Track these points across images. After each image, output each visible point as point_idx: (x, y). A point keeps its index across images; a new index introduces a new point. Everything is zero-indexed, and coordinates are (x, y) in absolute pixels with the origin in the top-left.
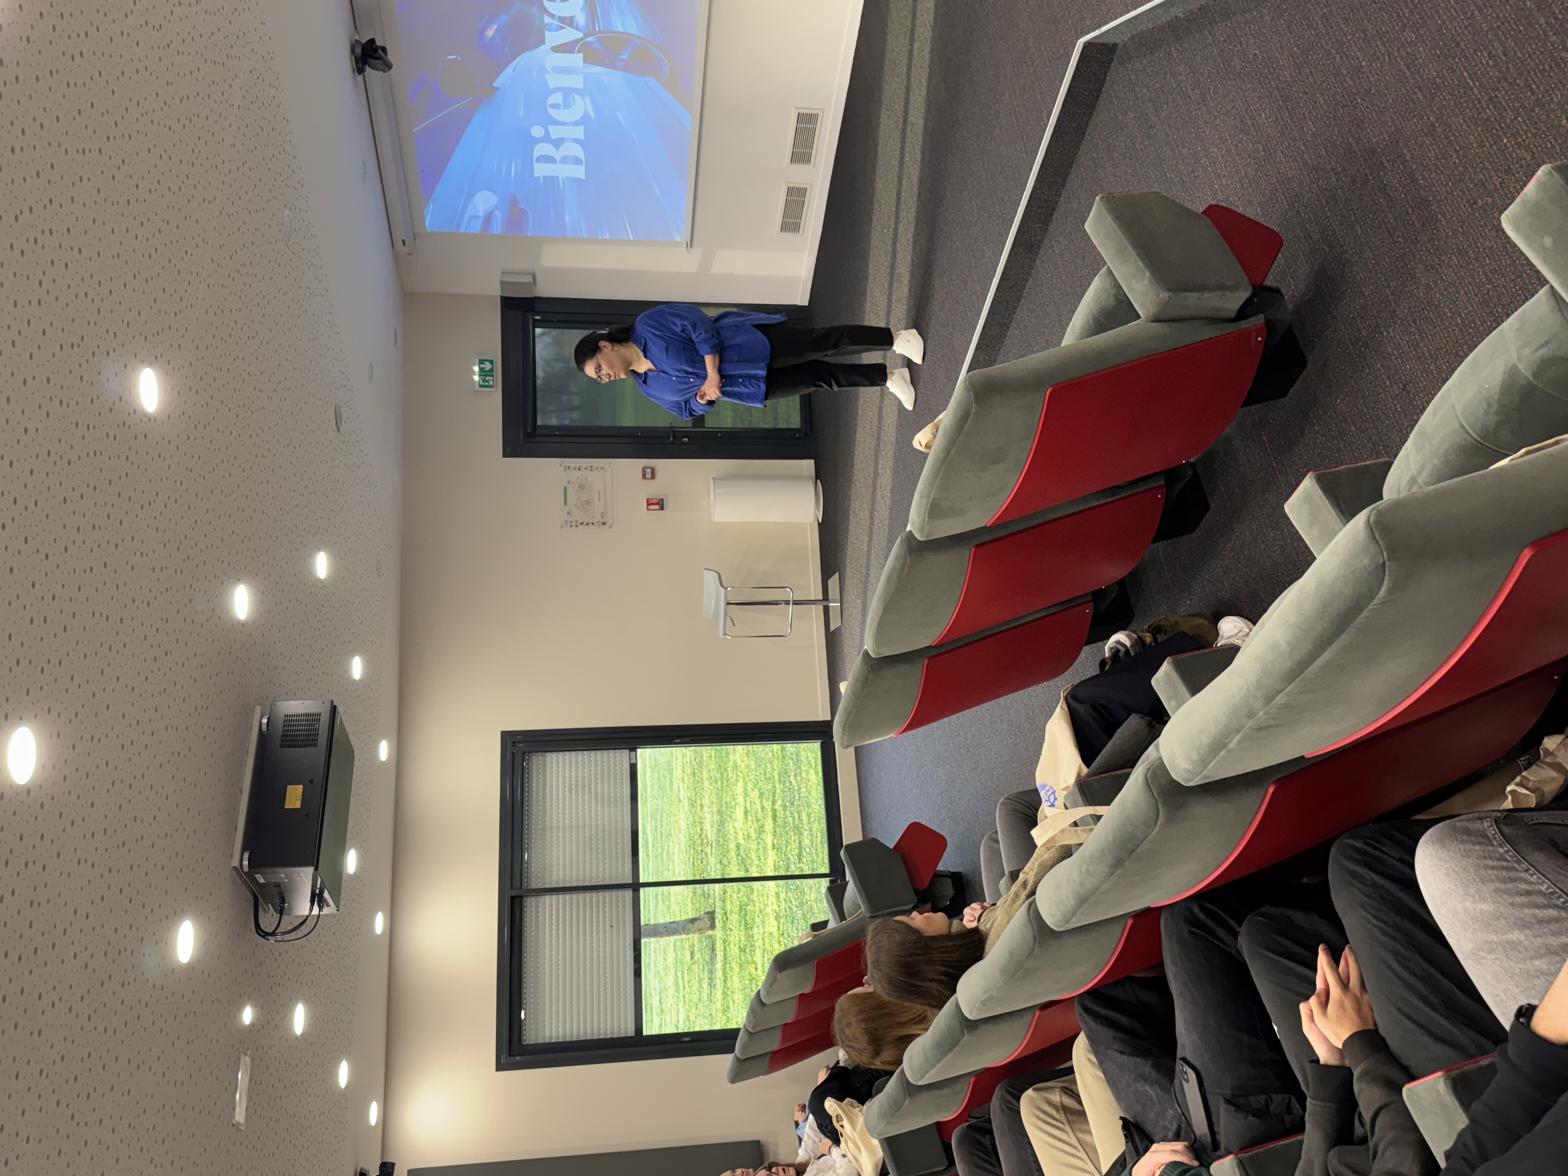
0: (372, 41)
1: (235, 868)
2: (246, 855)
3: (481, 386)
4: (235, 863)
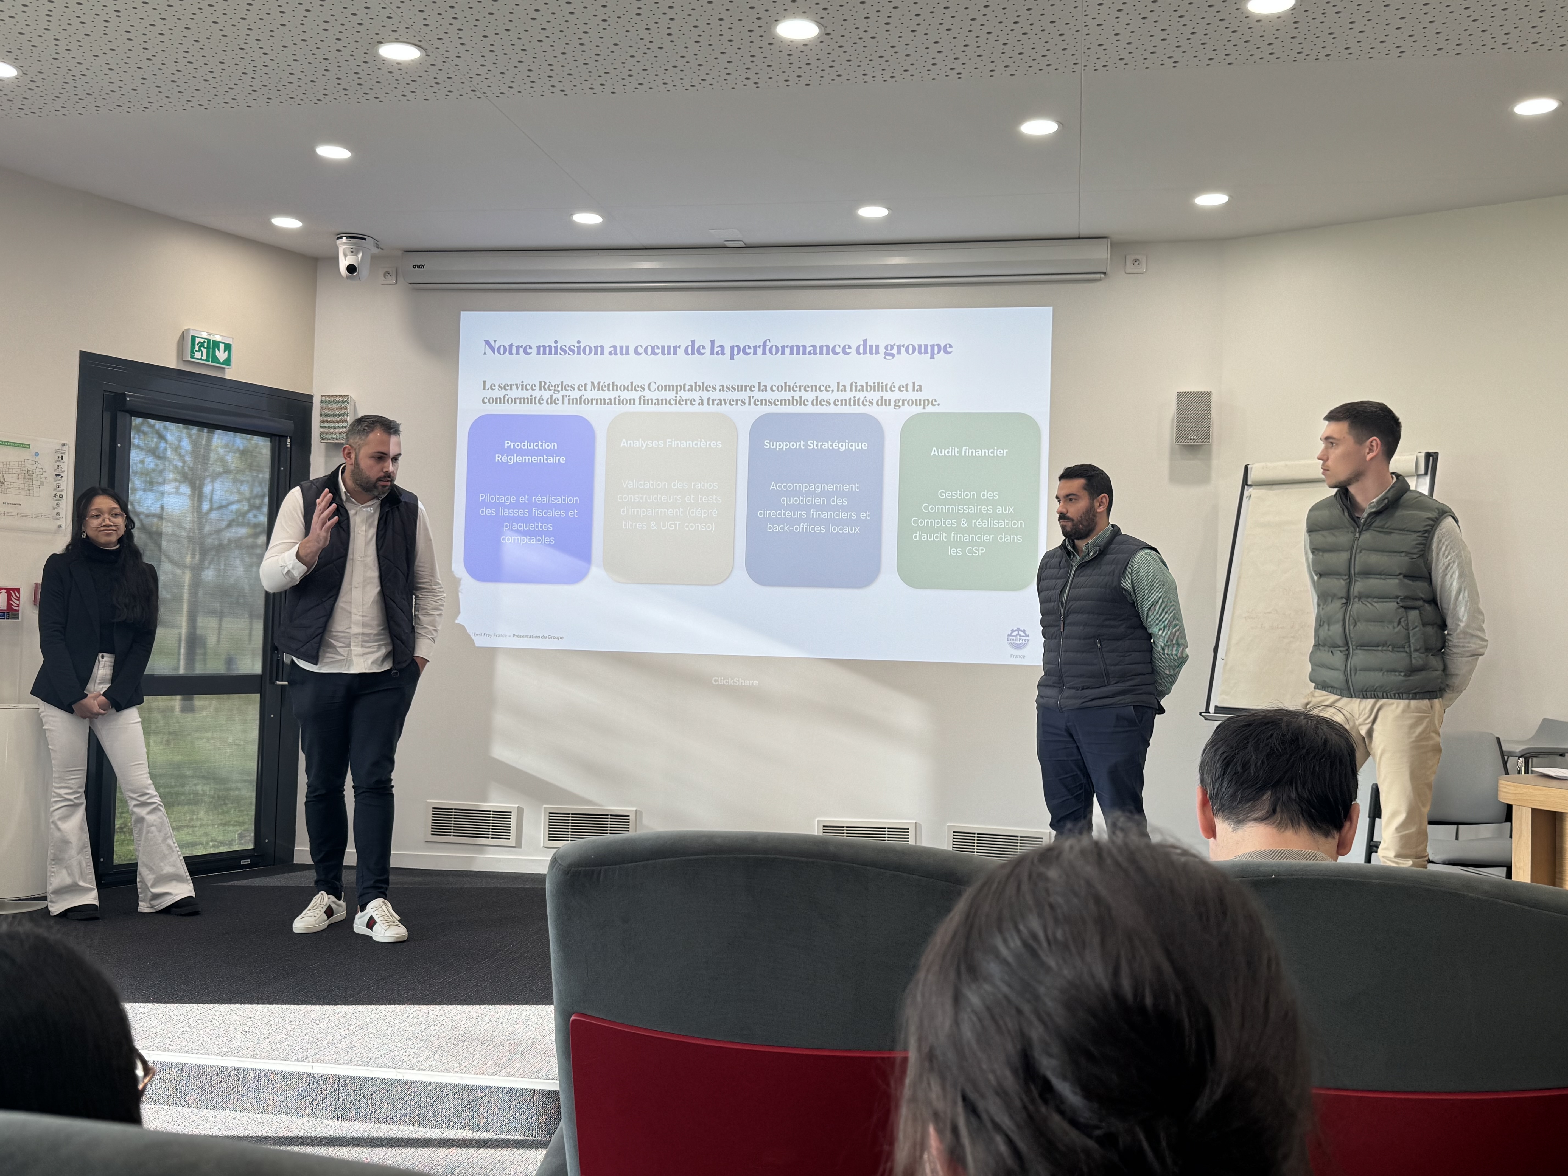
3: (193, 339)
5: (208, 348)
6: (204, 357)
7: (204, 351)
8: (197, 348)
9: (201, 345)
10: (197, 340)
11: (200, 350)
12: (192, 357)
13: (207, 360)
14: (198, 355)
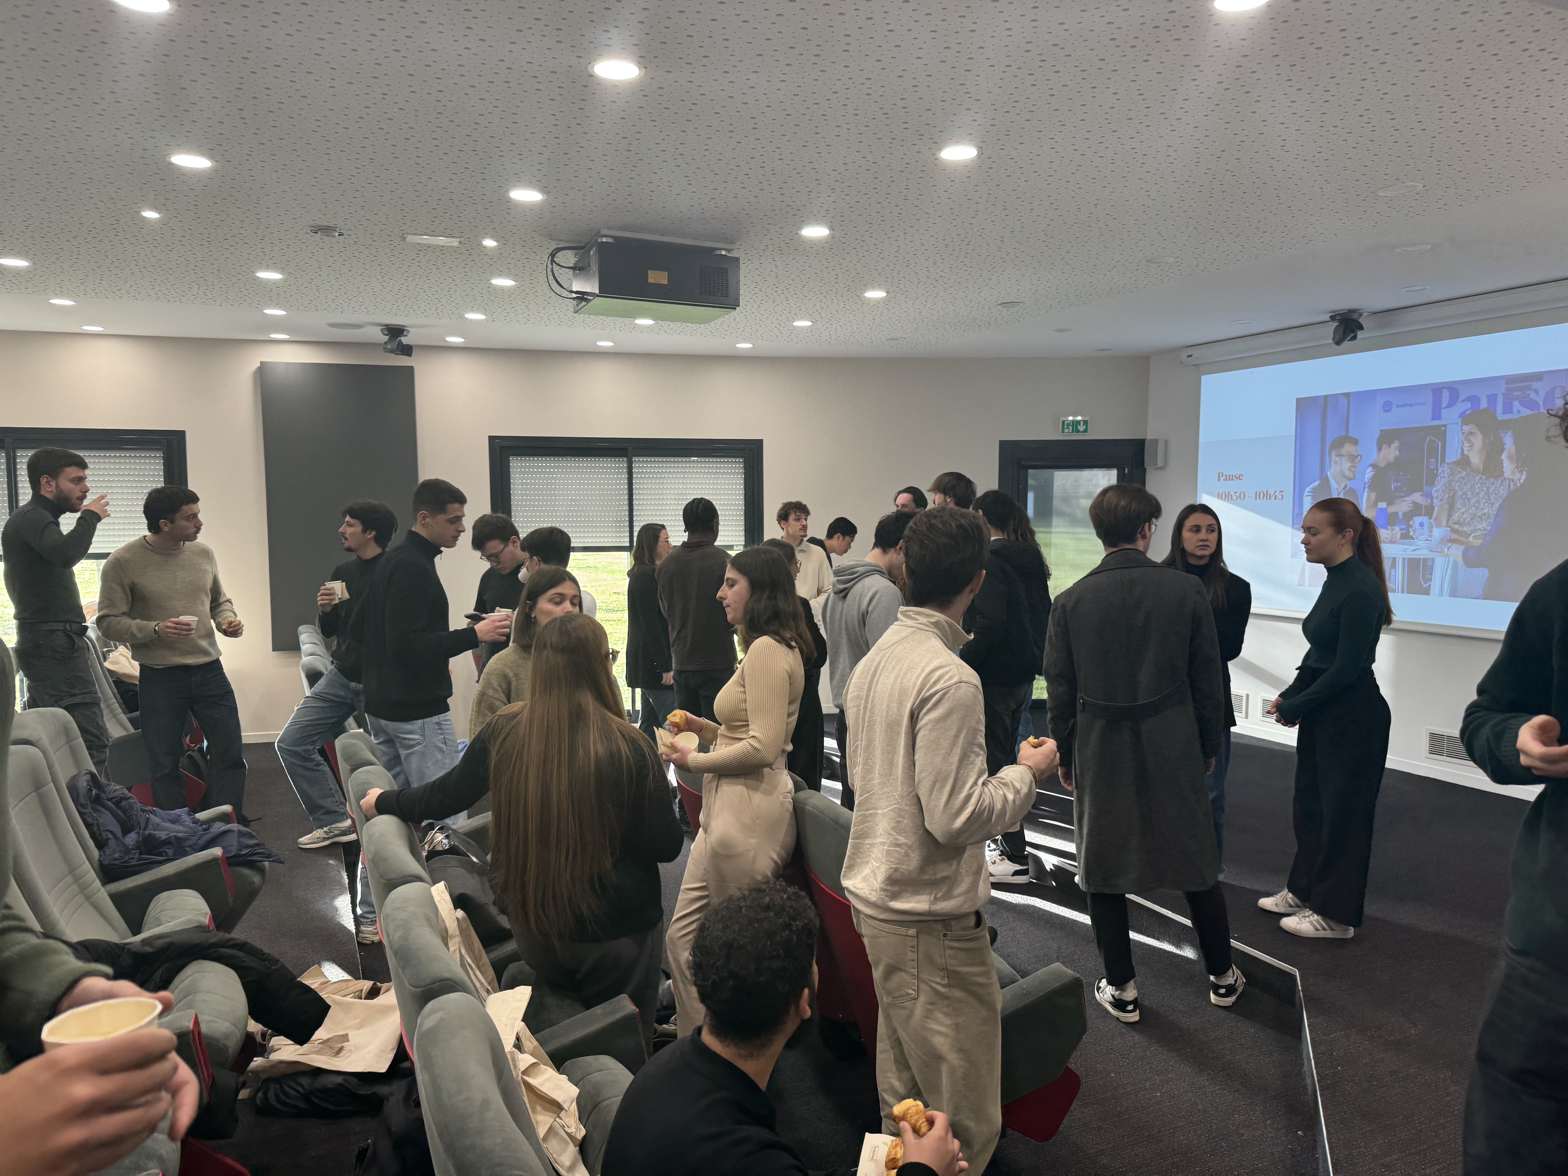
0: (1361, 328)
1: (599, 231)
2: (610, 240)
3: (1063, 422)
4: (604, 231)
5: (1073, 426)
6: (1071, 431)
7: (1071, 428)
8: (1066, 427)
9: (1068, 425)
10: (1066, 422)
11: (1068, 427)
12: (1063, 432)
13: (1073, 432)
14: (1066, 431)
